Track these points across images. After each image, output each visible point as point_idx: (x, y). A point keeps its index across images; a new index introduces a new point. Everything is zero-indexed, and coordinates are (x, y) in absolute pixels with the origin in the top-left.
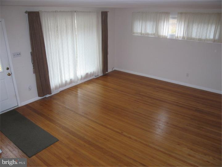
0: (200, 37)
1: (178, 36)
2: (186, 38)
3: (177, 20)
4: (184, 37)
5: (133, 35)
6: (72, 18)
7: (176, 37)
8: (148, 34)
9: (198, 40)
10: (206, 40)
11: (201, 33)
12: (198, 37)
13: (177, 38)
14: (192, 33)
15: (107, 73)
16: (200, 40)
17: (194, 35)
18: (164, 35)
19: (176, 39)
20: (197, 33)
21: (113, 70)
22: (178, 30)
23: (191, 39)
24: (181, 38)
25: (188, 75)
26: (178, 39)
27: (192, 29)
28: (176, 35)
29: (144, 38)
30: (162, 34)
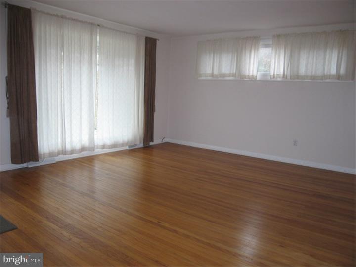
0: (314, 73)
1: (276, 73)
2: (289, 77)
3: (272, 50)
4: (285, 76)
5: (199, 78)
6: (92, 34)
7: (272, 77)
8: (224, 75)
9: (311, 79)
10: (324, 77)
11: (314, 65)
12: (309, 74)
13: (274, 77)
14: (298, 67)
15: (151, 144)
16: (313, 78)
17: (302, 71)
18: (251, 74)
19: (273, 79)
20: (306, 66)
21: (164, 141)
22: (275, 63)
23: (298, 77)
24: (280, 78)
25: (295, 143)
26: (275, 79)
27: (298, 60)
28: (272, 74)
29: (218, 82)
30: (247, 74)
